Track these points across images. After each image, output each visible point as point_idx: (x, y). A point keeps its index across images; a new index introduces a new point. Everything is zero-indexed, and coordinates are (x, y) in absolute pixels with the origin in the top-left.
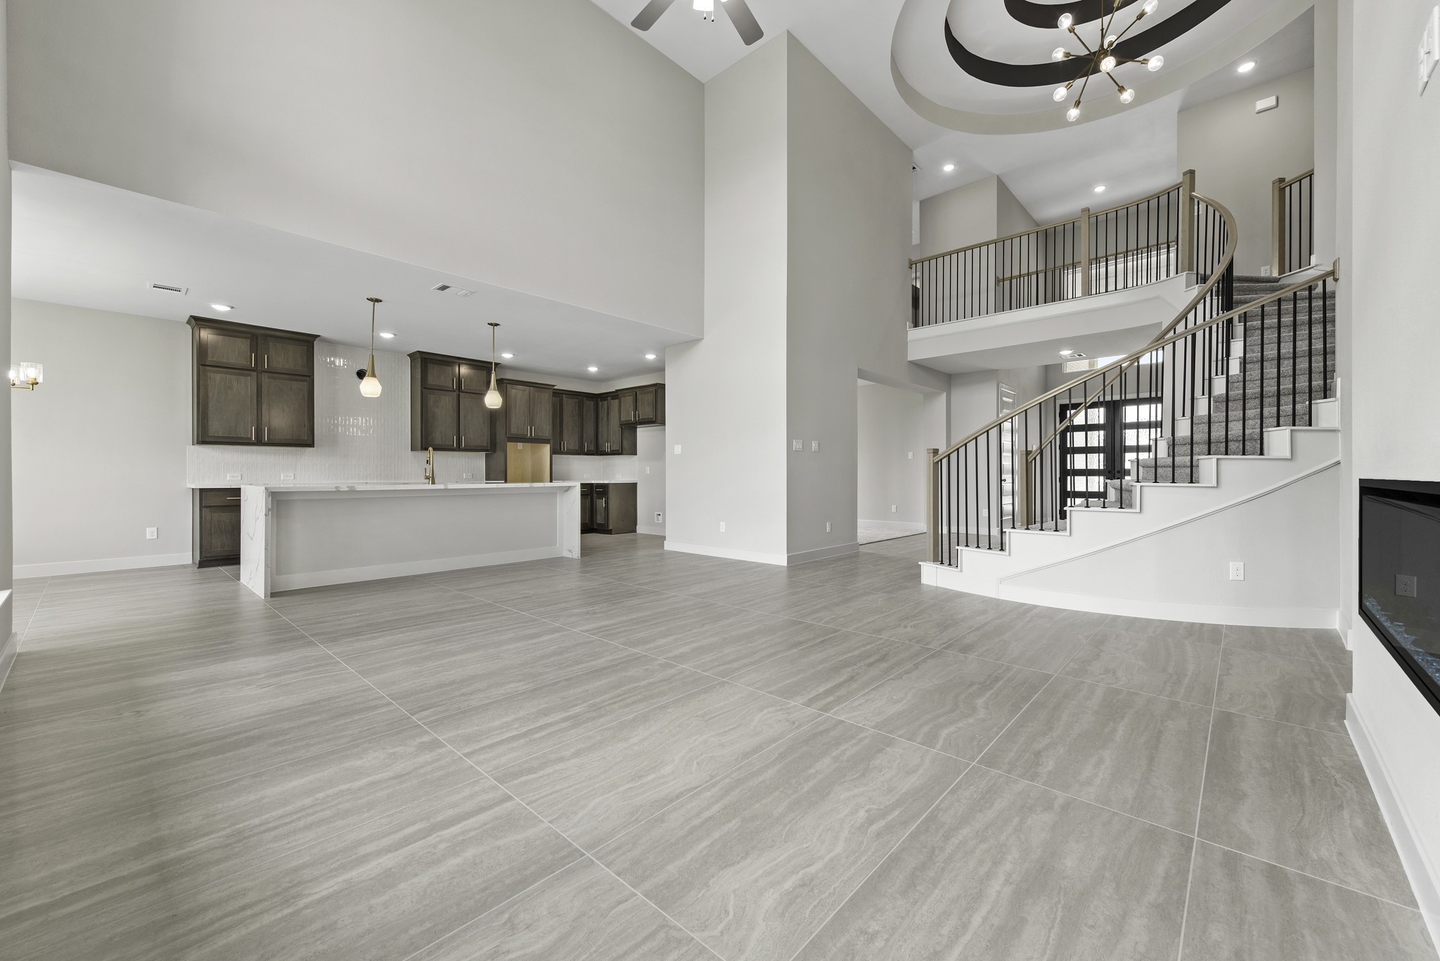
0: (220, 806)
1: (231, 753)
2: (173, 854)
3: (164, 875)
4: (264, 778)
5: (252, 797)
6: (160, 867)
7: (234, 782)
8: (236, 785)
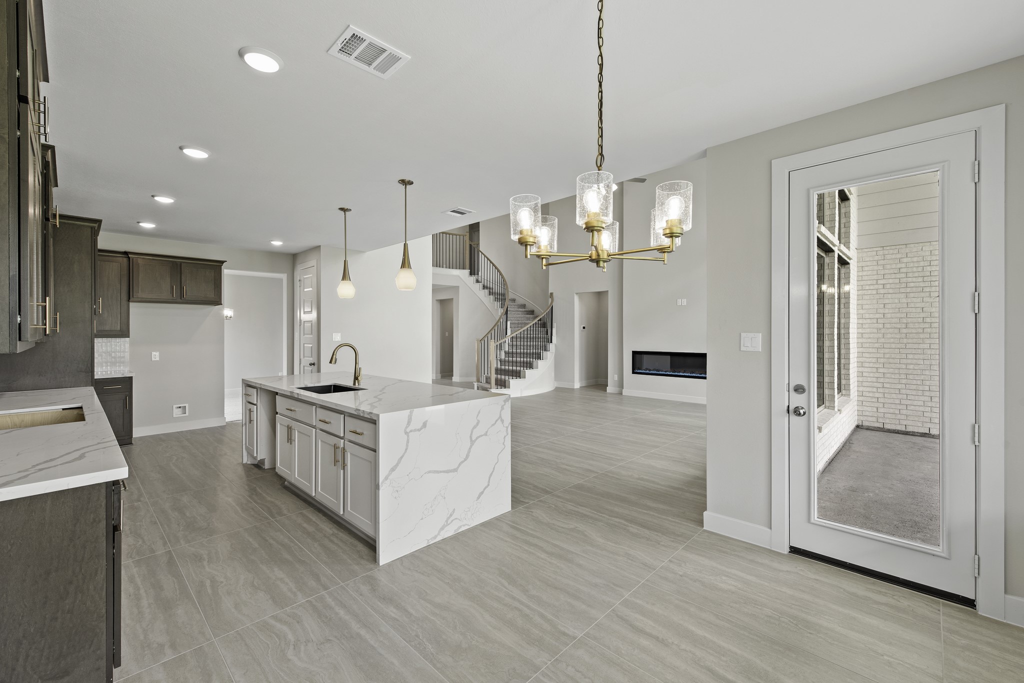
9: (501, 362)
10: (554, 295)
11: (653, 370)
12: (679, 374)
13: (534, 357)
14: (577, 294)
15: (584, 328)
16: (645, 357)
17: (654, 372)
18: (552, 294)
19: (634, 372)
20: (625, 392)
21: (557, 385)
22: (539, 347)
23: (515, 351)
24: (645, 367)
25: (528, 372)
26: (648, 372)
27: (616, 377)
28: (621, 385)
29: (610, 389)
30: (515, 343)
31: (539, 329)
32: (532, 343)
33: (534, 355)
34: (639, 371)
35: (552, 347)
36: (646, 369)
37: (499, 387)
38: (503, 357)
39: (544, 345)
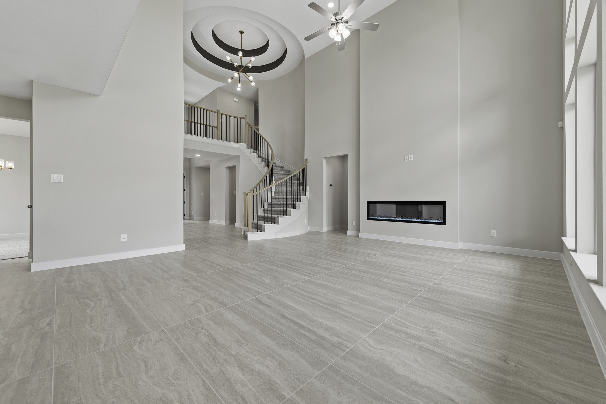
0: (499, 300)
1: (484, 310)
2: (516, 297)
3: (519, 296)
4: (482, 299)
5: (490, 297)
6: (519, 297)
7: (491, 303)
8: (491, 302)
9: (264, 210)
10: (308, 160)
11: (384, 217)
12: (406, 220)
13: (290, 207)
14: (325, 158)
15: (331, 185)
16: (378, 206)
17: (385, 218)
18: (306, 160)
19: (368, 219)
20: (361, 235)
21: (309, 229)
22: (295, 200)
23: (276, 202)
24: (378, 214)
25: (281, 219)
26: (380, 218)
27: (354, 223)
28: (358, 229)
29: (349, 232)
30: (277, 197)
31: (299, 186)
32: (290, 197)
33: (290, 206)
34: (372, 218)
35: (304, 199)
36: (379, 216)
37: (256, 230)
38: (266, 207)
39: (298, 198)
